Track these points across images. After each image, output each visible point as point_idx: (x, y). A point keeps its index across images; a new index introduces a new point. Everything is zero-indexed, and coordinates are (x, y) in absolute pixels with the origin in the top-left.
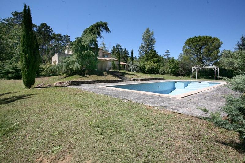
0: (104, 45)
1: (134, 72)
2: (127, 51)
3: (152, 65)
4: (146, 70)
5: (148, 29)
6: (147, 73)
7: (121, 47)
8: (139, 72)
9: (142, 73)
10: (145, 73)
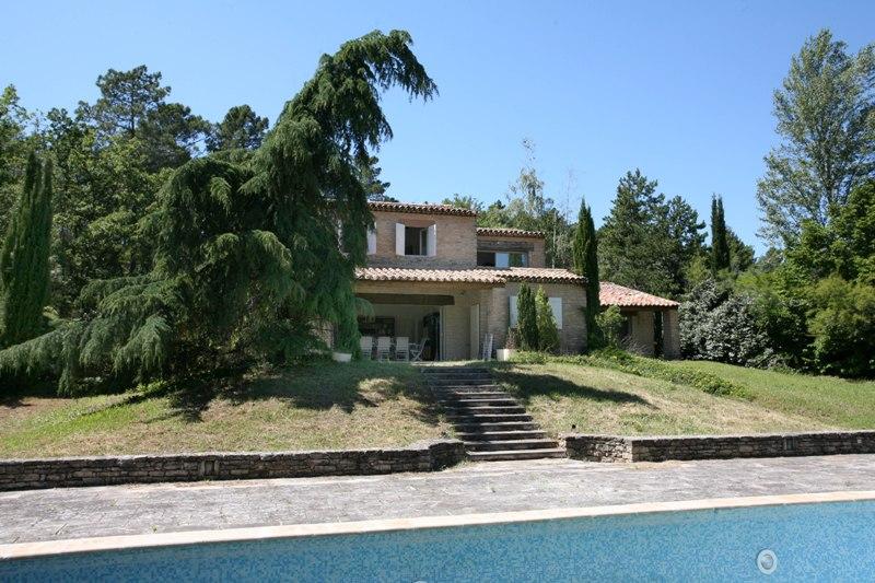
0: (532, 186)
1: (724, 359)
2: (695, 216)
3: (859, 305)
4: (819, 344)
5: (826, 35)
6: (829, 372)
7: (649, 190)
8: (764, 364)
9: (791, 364)
10: (813, 370)
